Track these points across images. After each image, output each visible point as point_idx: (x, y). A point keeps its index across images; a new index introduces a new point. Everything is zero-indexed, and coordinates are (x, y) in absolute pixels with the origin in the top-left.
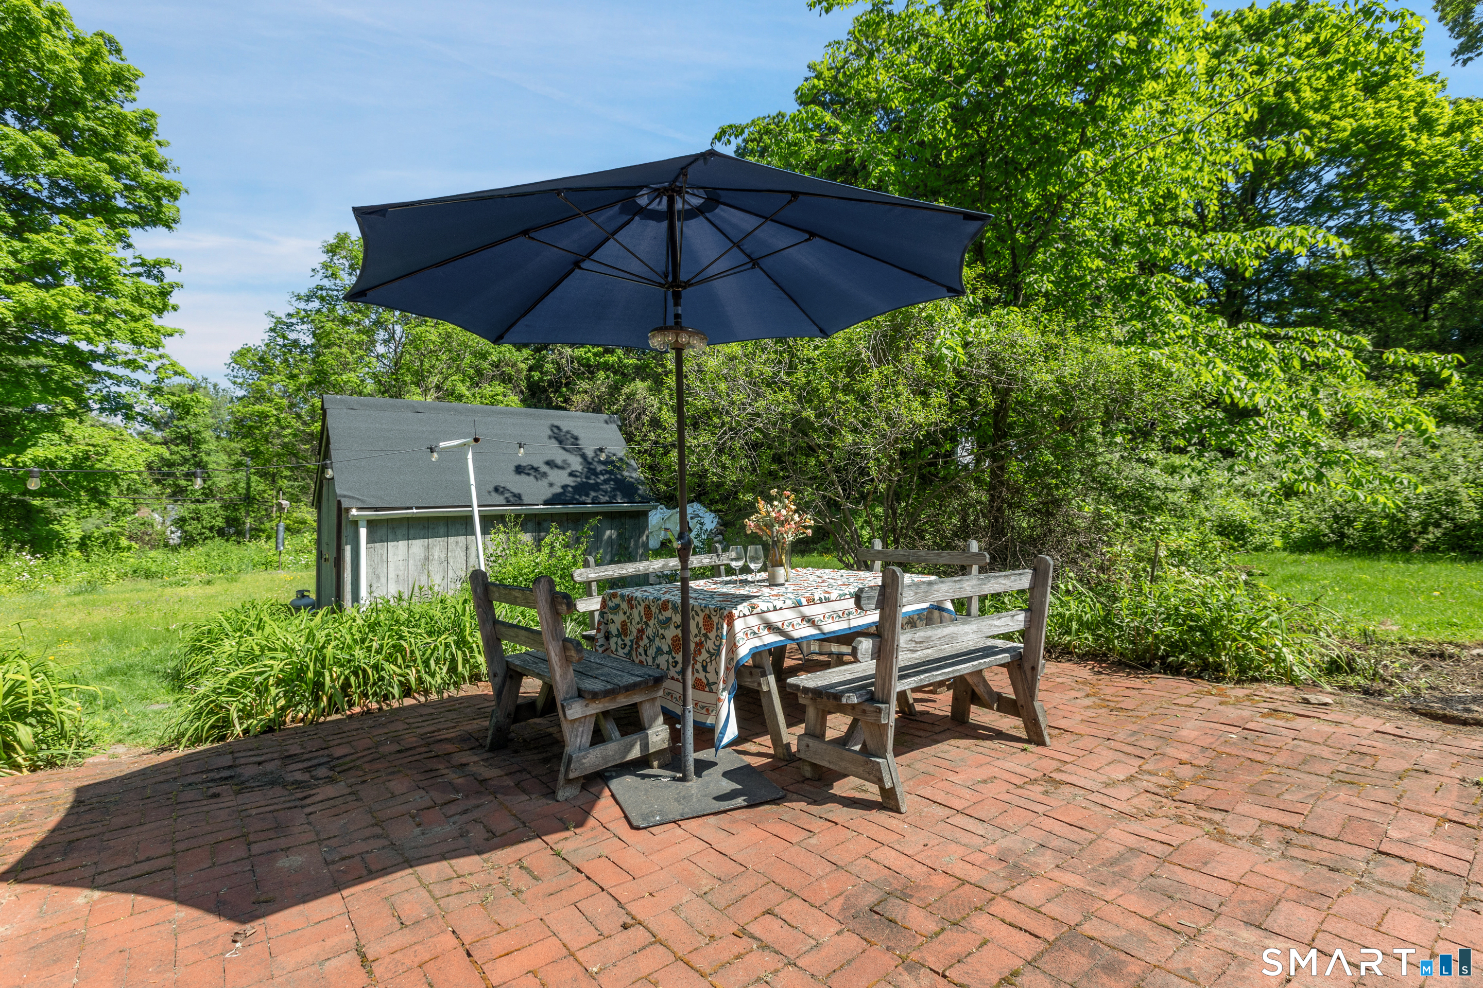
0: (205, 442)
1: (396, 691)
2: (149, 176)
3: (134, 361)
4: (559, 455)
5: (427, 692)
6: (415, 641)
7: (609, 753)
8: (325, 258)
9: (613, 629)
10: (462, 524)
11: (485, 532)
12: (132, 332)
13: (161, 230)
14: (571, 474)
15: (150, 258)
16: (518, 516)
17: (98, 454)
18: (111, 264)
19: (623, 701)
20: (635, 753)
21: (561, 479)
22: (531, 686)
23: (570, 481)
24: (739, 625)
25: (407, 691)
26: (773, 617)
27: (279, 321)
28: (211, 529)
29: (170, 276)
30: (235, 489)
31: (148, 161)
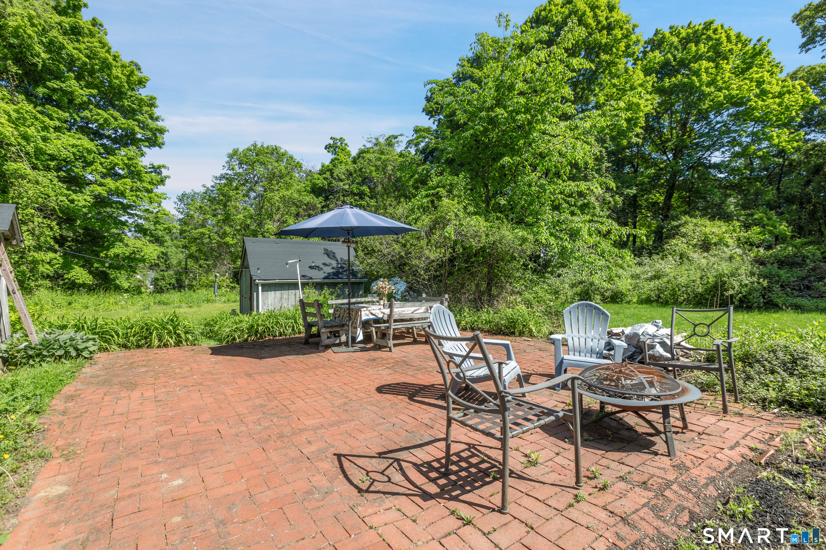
0: (166, 241)
1: (277, 334)
2: (153, 124)
3: (148, 209)
4: (328, 261)
5: (286, 335)
6: (282, 321)
7: (331, 341)
8: (228, 159)
9: (337, 316)
10: (294, 286)
11: (302, 290)
12: (150, 198)
13: (157, 148)
14: (333, 268)
15: (156, 164)
16: (313, 283)
17: (138, 251)
18: (142, 169)
19: (335, 329)
20: (338, 341)
21: (328, 270)
22: (314, 329)
23: (332, 271)
24: (363, 313)
25: (281, 335)
26: (372, 312)
27: (208, 189)
28: (170, 284)
29: (165, 172)
30: (180, 265)
31: (151, 118)
